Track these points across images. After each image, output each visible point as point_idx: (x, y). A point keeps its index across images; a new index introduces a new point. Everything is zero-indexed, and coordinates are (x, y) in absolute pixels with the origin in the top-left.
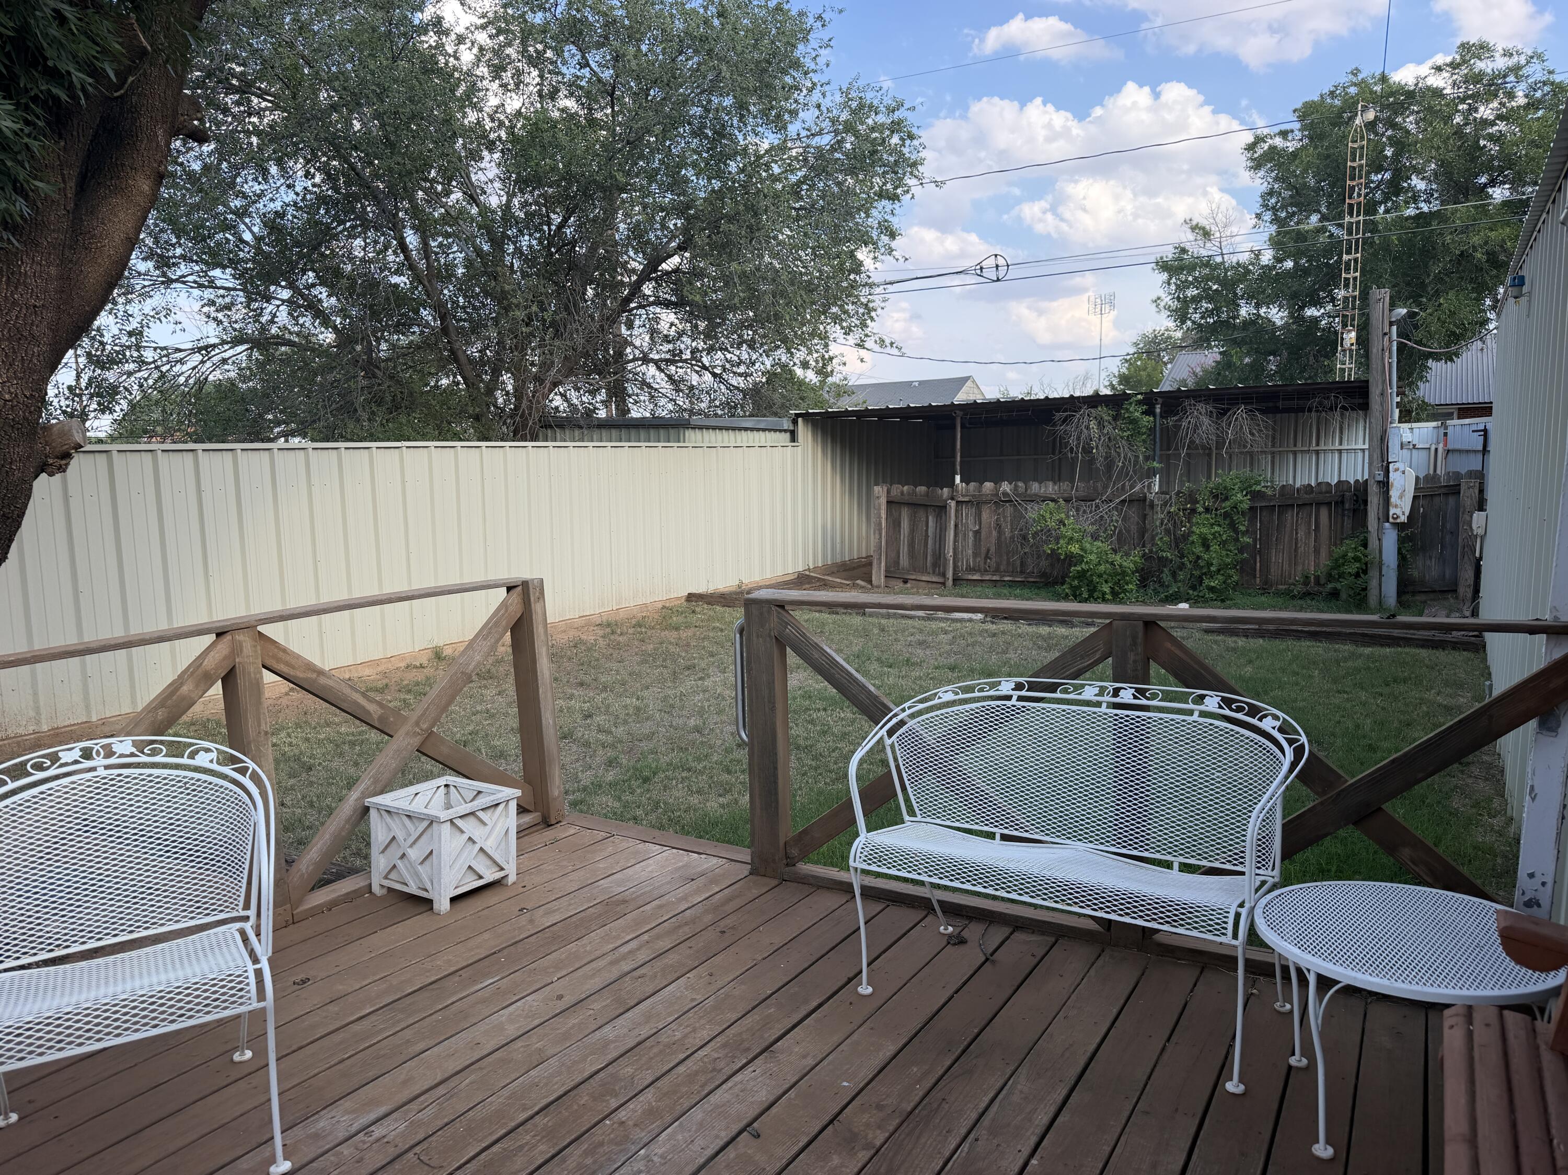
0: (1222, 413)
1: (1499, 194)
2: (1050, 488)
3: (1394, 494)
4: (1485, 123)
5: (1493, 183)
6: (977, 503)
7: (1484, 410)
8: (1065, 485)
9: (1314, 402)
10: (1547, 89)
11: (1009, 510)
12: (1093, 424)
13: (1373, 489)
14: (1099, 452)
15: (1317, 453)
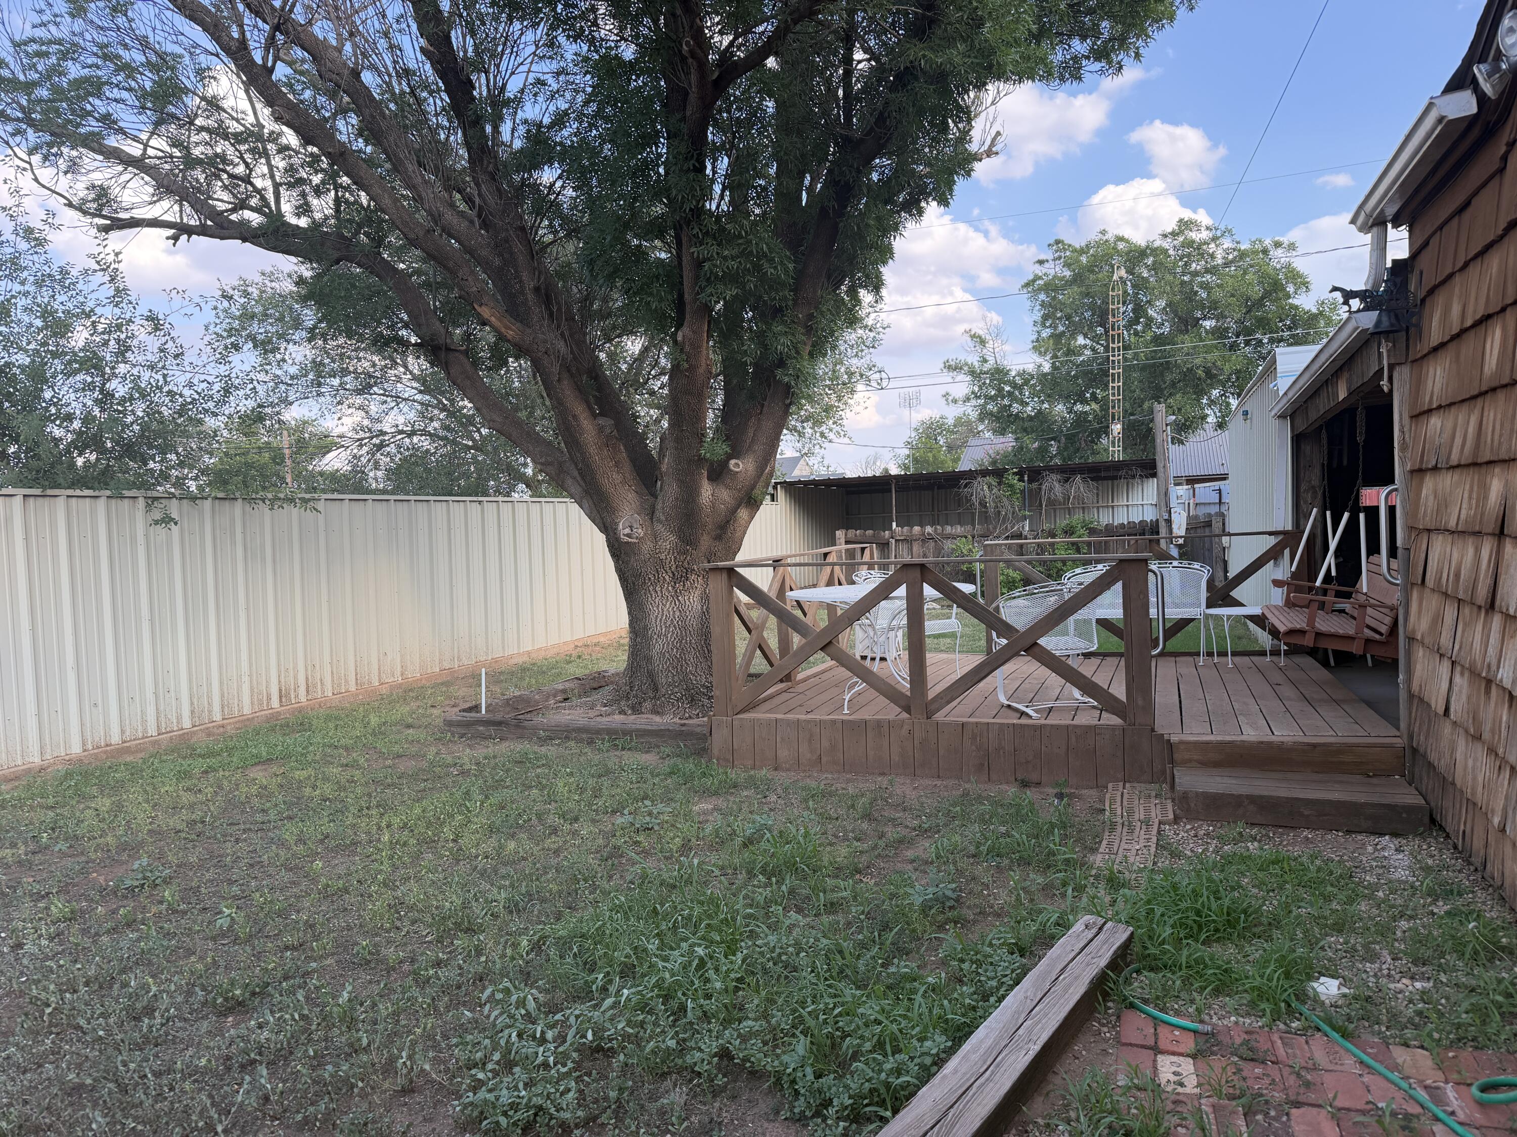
0: (1066, 480)
1: (1208, 324)
2: (959, 530)
3: (1174, 526)
4: (1196, 274)
5: (1205, 318)
6: (908, 541)
7: (1223, 477)
8: (969, 527)
9: (1122, 473)
10: (1236, 253)
11: (932, 544)
12: (985, 487)
13: (1162, 524)
14: (990, 504)
15: (1113, 507)
